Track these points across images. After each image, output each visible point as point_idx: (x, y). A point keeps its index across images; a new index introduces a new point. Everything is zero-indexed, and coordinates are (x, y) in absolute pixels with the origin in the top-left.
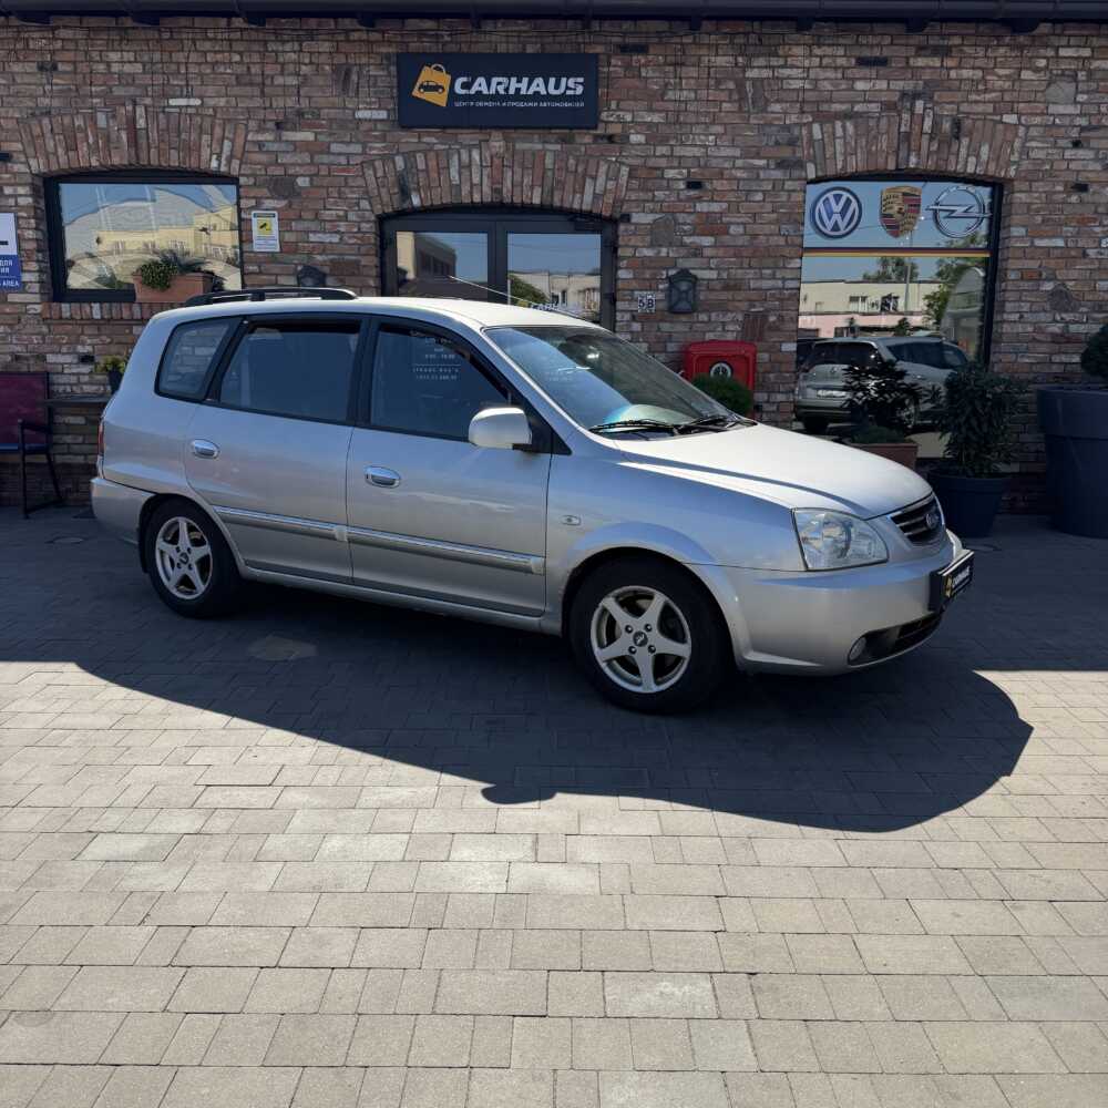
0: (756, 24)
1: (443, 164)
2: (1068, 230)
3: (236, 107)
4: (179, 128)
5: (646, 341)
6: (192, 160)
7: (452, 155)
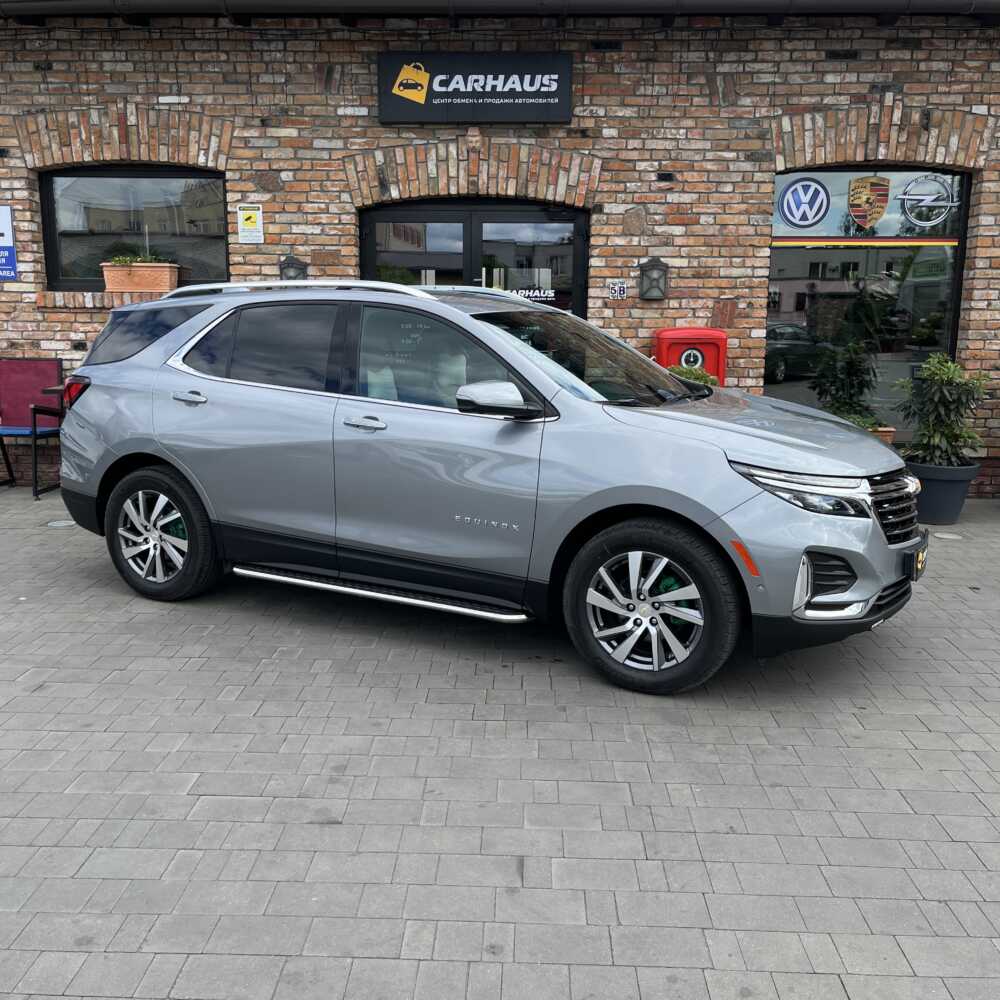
0: (727, 19)
1: (421, 157)
3: (223, 104)
4: (168, 125)
5: (618, 327)
6: (181, 155)
7: (430, 149)
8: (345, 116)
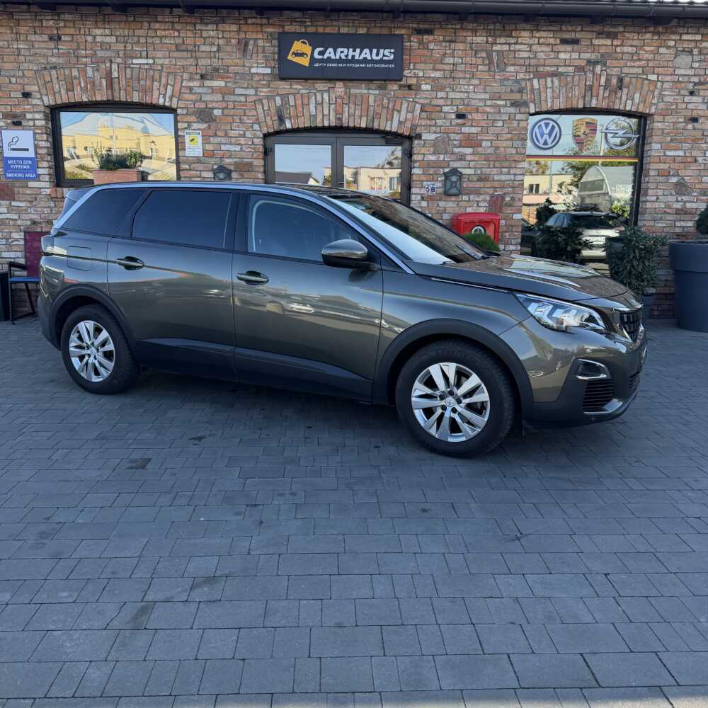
1: (305, 101)
2: (687, 146)
3: (176, 65)
4: (139, 78)
5: (432, 214)
6: (147, 97)
7: (311, 96)
8: (257, 74)
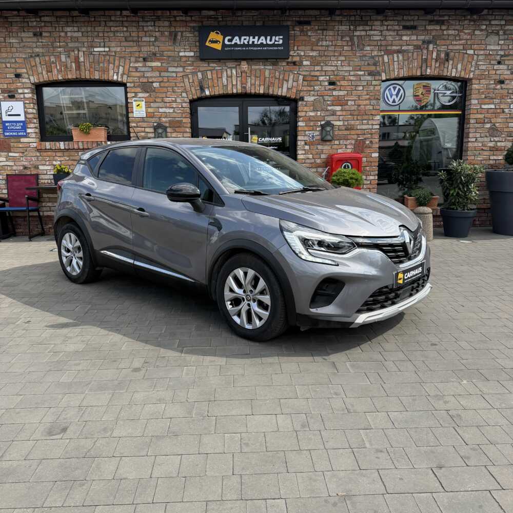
0: (358, 11)
1: (219, 76)
2: (497, 101)
3: (125, 51)
4: (99, 61)
5: (311, 154)
6: (105, 76)
7: (223, 72)
